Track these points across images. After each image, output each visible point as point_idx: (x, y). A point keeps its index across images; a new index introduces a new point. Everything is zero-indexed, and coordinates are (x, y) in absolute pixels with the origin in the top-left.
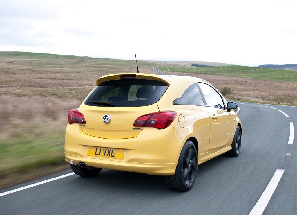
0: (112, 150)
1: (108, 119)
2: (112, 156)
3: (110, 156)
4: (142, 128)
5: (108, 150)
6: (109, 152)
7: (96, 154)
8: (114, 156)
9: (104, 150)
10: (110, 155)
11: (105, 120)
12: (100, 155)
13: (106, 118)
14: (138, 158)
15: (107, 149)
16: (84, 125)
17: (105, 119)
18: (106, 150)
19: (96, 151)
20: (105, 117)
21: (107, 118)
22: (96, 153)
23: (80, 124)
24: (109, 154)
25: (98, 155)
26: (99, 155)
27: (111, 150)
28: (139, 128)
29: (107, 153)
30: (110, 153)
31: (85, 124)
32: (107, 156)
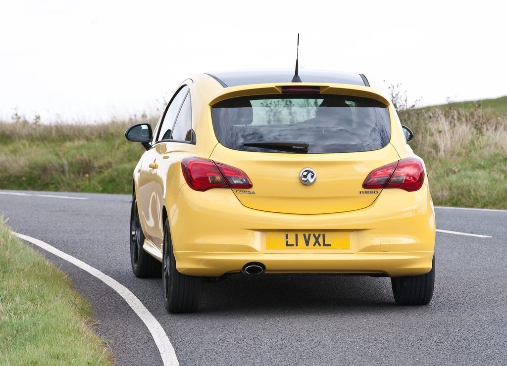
0: (324, 235)
1: (312, 177)
2: (324, 245)
3: (320, 245)
4: (379, 190)
5: (314, 235)
6: (317, 239)
7: (287, 245)
8: (330, 245)
9: (304, 235)
10: (321, 243)
11: (305, 179)
12: (297, 245)
13: (307, 174)
14: (382, 243)
15: (312, 234)
16: (248, 190)
17: (305, 176)
18: (310, 235)
19: (287, 238)
20: (305, 173)
21: (310, 174)
22: (287, 242)
23: (235, 190)
24: (317, 241)
25: (293, 245)
26: (295, 245)
27: (319, 235)
28: (373, 190)
29: (312, 240)
30: (321, 240)
31: (251, 190)
32: (314, 245)
